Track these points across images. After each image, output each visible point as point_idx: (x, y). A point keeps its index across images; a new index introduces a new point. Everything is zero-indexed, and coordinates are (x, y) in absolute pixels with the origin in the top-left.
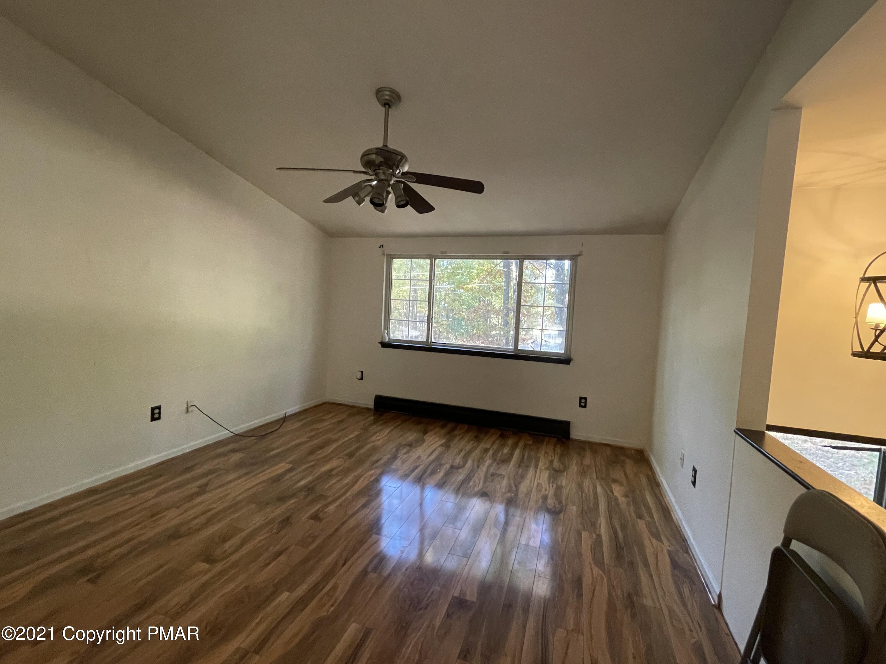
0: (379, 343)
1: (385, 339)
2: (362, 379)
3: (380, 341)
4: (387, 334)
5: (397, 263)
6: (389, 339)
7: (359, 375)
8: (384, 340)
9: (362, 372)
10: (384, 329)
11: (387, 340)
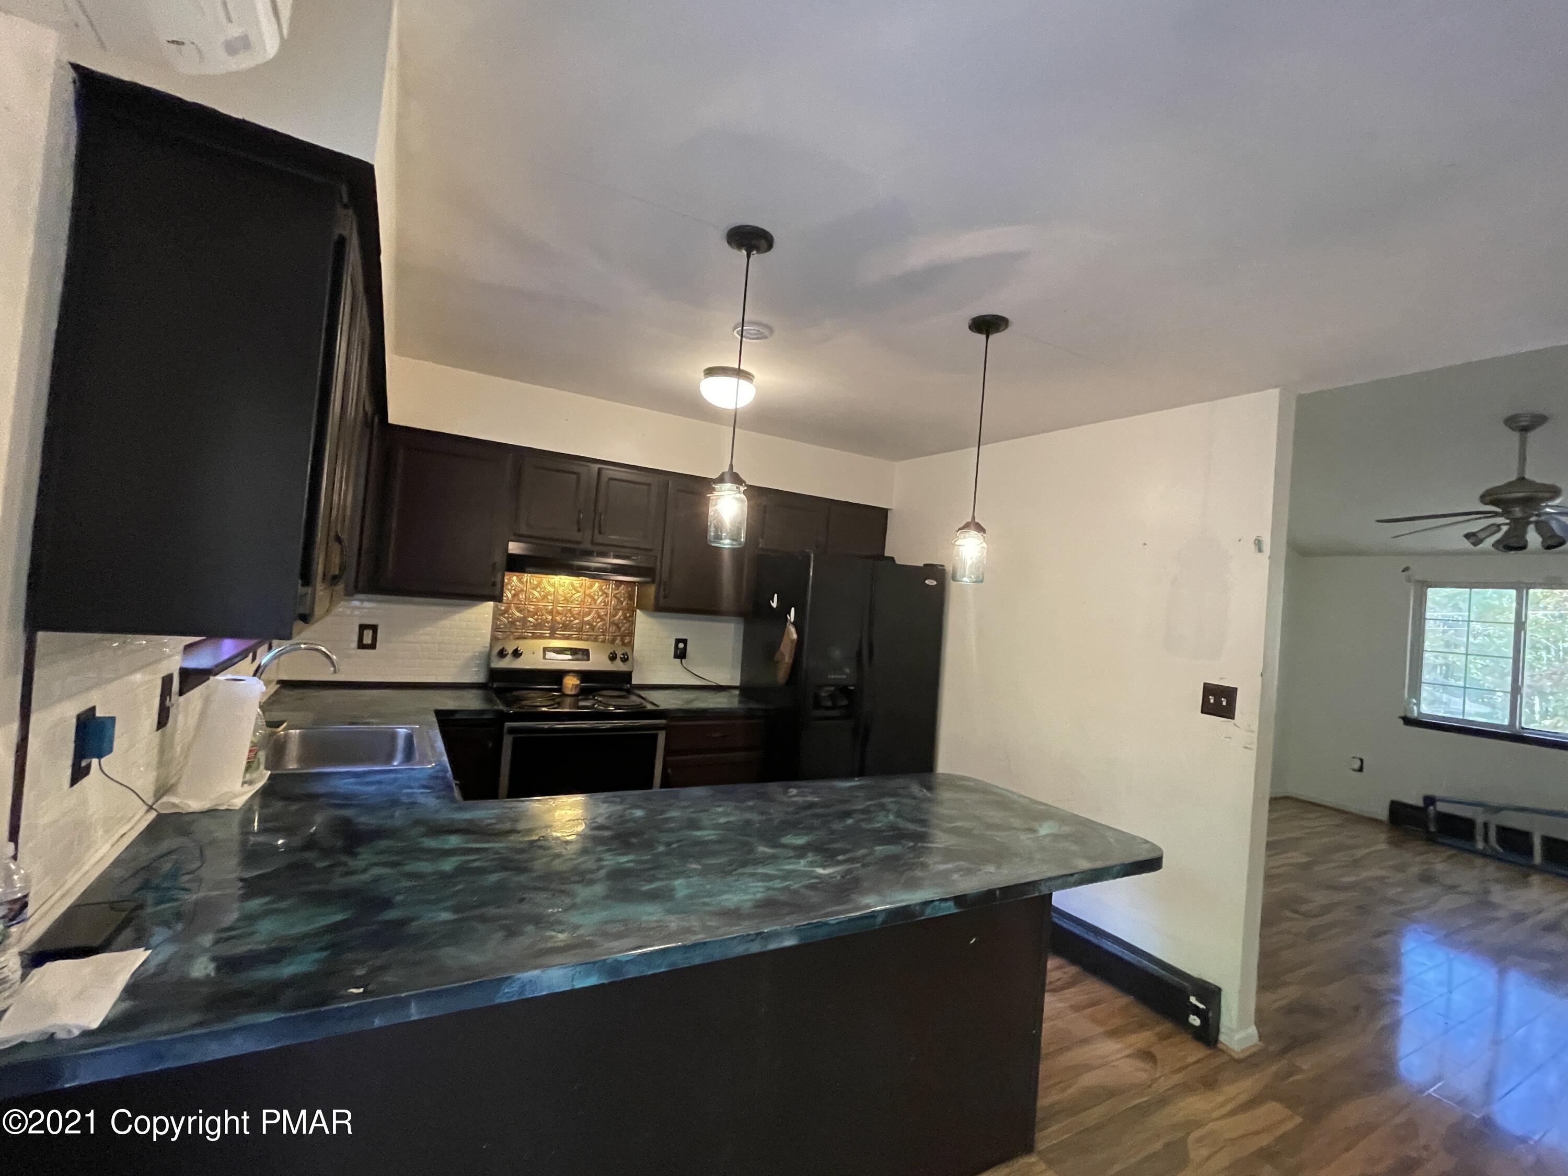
0: (1401, 717)
1: (1412, 711)
2: (1361, 769)
3: (1402, 715)
4: (1415, 704)
5: (1433, 594)
6: (1419, 713)
7: (1357, 765)
8: (1409, 715)
9: (1362, 760)
10: (1410, 697)
11: (1416, 715)
